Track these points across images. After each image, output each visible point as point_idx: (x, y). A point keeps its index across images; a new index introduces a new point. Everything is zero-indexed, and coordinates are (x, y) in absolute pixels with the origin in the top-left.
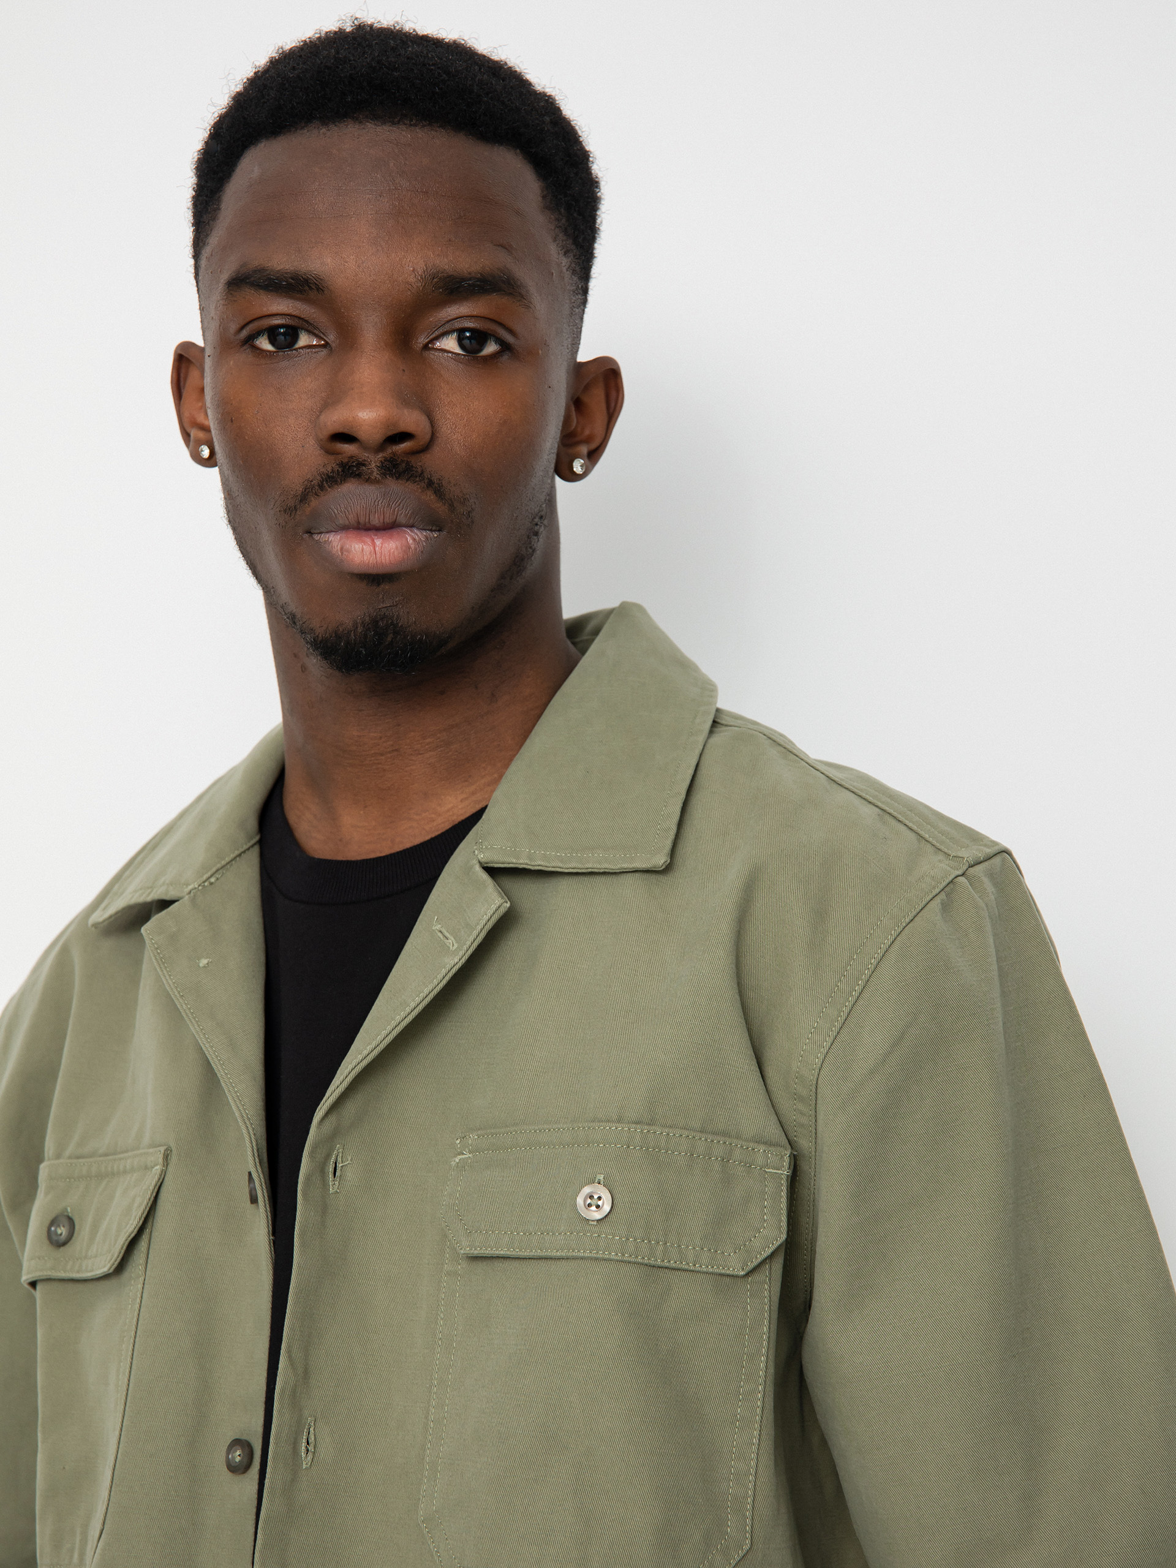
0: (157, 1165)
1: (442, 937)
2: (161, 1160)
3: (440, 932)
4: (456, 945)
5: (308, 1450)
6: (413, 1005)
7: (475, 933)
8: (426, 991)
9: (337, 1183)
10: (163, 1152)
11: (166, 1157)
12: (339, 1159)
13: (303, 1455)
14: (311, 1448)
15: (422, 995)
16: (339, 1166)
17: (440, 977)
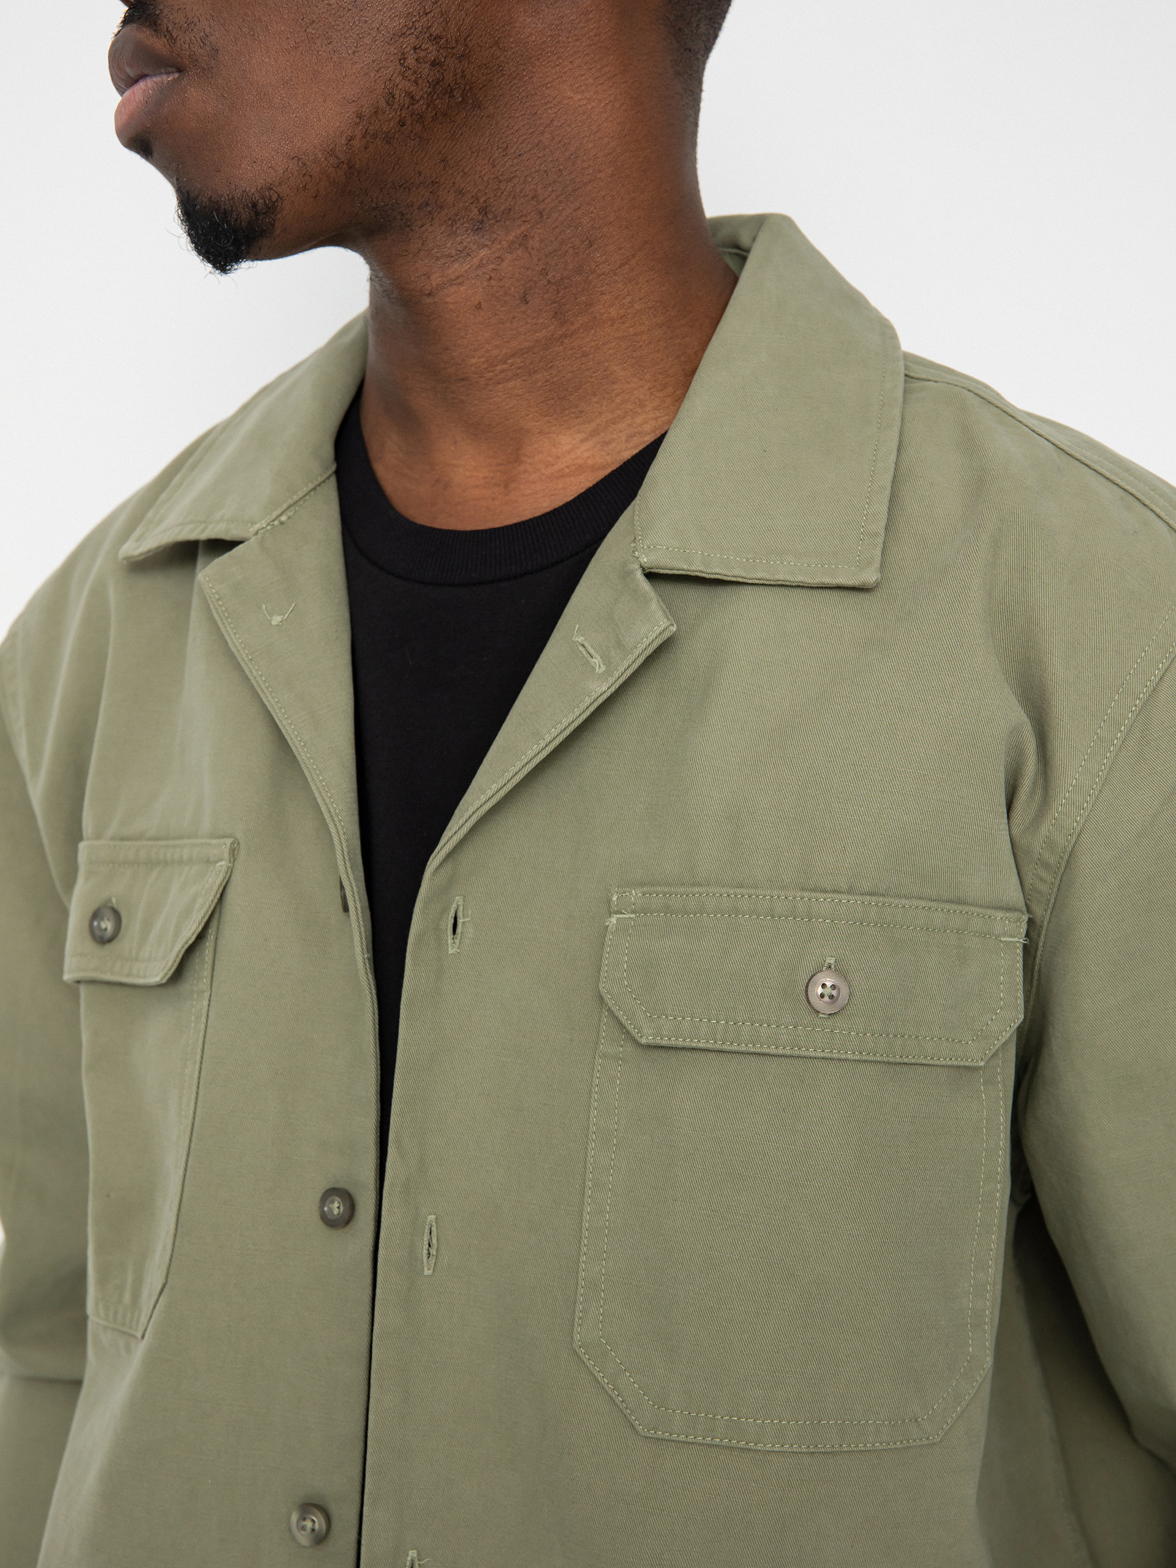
0: (221, 860)
1: (585, 653)
2: (226, 855)
3: (583, 646)
4: (603, 668)
5: (429, 1253)
6: (548, 738)
7: (631, 658)
8: (565, 722)
9: (457, 941)
10: (228, 845)
11: (234, 852)
12: (460, 914)
13: (425, 1260)
14: (433, 1252)
15: (560, 727)
16: (460, 921)
17: (583, 706)
